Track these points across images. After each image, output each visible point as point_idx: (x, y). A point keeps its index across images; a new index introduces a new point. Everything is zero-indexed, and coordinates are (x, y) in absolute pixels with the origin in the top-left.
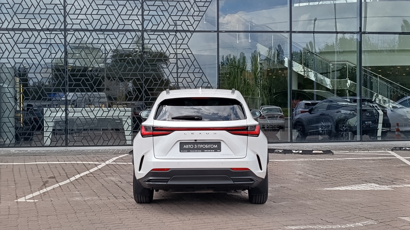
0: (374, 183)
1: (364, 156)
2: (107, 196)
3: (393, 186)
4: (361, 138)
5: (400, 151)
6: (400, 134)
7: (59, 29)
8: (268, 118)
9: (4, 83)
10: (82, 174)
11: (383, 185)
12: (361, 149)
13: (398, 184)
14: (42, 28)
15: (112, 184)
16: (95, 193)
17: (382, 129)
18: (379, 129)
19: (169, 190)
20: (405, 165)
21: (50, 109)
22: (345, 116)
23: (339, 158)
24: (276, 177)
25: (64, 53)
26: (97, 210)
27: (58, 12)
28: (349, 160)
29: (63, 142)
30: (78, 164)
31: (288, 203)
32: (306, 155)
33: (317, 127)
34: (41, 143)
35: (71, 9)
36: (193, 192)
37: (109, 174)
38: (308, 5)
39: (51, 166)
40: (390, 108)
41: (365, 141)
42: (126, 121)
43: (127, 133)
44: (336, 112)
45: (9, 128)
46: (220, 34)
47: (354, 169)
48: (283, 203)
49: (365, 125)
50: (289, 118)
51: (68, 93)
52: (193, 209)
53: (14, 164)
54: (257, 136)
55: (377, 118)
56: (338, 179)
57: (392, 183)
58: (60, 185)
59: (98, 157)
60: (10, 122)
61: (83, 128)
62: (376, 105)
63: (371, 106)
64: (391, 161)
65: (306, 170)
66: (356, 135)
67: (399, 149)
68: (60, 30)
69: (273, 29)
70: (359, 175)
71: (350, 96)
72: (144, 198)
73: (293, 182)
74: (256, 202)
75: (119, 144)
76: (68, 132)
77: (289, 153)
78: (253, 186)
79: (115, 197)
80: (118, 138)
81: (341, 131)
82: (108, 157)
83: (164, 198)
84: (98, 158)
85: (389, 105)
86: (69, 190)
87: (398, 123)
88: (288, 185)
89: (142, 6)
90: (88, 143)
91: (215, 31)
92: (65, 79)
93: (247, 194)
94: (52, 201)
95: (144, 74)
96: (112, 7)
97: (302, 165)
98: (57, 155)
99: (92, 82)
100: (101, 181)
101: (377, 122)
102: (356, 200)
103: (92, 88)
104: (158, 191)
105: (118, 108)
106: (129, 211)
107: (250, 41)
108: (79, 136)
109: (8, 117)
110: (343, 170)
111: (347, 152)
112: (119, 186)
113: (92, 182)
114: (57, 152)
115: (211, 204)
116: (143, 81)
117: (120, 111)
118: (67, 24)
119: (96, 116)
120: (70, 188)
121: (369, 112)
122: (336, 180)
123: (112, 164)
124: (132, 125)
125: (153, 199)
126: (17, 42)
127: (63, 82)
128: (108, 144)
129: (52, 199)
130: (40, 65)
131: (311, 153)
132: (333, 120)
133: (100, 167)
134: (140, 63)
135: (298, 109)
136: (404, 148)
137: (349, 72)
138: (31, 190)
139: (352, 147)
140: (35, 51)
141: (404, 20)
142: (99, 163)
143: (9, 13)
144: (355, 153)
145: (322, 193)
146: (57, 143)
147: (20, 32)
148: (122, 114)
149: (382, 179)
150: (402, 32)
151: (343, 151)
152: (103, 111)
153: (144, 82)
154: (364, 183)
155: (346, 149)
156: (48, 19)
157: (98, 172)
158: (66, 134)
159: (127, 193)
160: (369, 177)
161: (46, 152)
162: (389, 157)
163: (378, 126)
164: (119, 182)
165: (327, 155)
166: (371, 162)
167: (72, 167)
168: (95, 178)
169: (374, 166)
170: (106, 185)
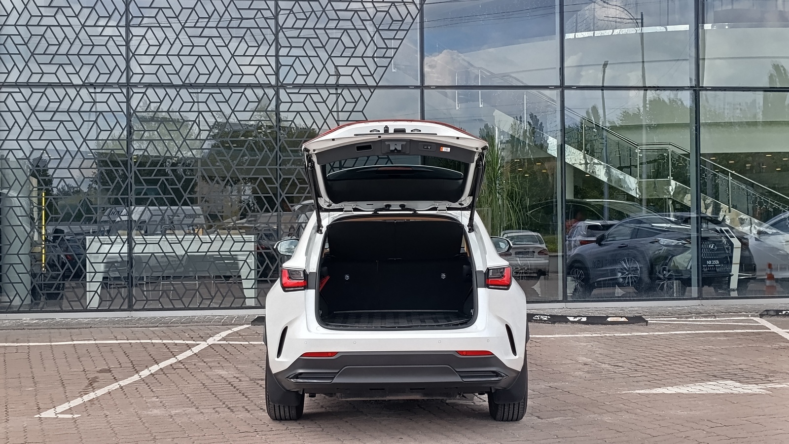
0: (731, 380)
1: (707, 326)
2: (213, 407)
3: (769, 386)
4: (700, 292)
5: (776, 318)
6: (775, 284)
7: (118, 83)
8: (516, 254)
9: (10, 188)
10: (163, 365)
11: (748, 383)
12: (701, 313)
13: (777, 381)
14: (84, 82)
15: (223, 383)
16: (190, 400)
17: (739, 275)
18: (733, 275)
19: (335, 394)
21: (98, 238)
22: (667, 249)
23: (659, 331)
24: (540, 368)
25: (126, 129)
26: (195, 434)
27: (114, 50)
28: (679, 334)
29: (124, 302)
30: (154, 344)
31: (566, 420)
32: (594, 325)
33: (613, 272)
34: (81, 304)
35: (140, 46)
36: (383, 397)
37: (216, 364)
38: (592, 35)
39: (102, 349)
40: (754, 234)
41: (707, 299)
42: (245, 261)
43: (246, 284)
44: (650, 243)
45: (20, 275)
46: (425, 91)
47: (690, 353)
48: (555, 419)
49: (707, 267)
50: (560, 254)
51: (133, 207)
52: (382, 431)
53: (31, 344)
54: (506, 287)
55: (729, 253)
56: (660, 373)
57: (767, 379)
58: (122, 385)
59: (192, 330)
60: (22, 263)
61: (163, 274)
62: (727, 228)
63: (717, 231)
64: (760, 336)
65: (597, 355)
66: (690, 286)
67: (775, 314)
68: (119, 85)
69: (524, 82)
70: (701, 365)
71: (674, 210)
72: (287, 409)
73: (573, 378)
74: (505, 418)
75: (231, 305)
76: (134, 283)
77: (562, 322)
78: (498, 387)
79: (229, 408)
80: (230, 293)
81: (659, 279)
82: (211, 330)
83: (323, 410)
84: (192, 334)
85: (751, 229)
86: (139, 396)
87: (771, 263)
88: (563, 383)
89: (276, 39)
90: (172, 303)
91: (416, 87)
92: (129, 180)
93: (485, 401)
94: (107, 416)
95: (280, 169)
96: (219, 42)
97: (589, 345)
98: (113, 327)
99: (179, 186)
100: (201, 376)
101: (729, 261)
102: (698, 413)
103: (180, 197)
104: (315, 396)
105: (229, 236)
106: (257, 436)
107: (481, 106)
108: (154, 290)
109: (18, 254)
110: (669, 354)
111: (674, 320)
112: (235, 387)
113: (182, 379)
114: (112, 322)
115: (416, 422)
116: (277, 183)
117: (235, 242)
118: (131, 74)
119: (186, 252)
120: (140, 391)
121: (714, 242)
122: (656, 373)
123: (220, 345)
124: (256, 268)
125: (304, 411)
126: (36, 110)
127: (124, 186)
128: (210, 306)
129: (108, 413)
130: (79, 153)
131: (604, 322)
132: (644, 257)
133: (196, 350)
134: (271, 149)
135: (575, 237)
136: (784, 312)
137: (673, 164)
138: (67, 394)
139: (682, 310)
140: (70, 126)
141: (774, 65)
142: (194, 342)
143: (20, 54)
144: (690, 321)
145: (631, 400)
146: (112, 303)
147: (43, 90)
148: (237, 247)
149: (746, 372)
150: (771, 88)
151: (665, 318)
152: (201, 241)
153: (280, 184)
154: (711, 379)
155: (672, 314)
156: (96, 64)
157: (193, 361)
158: (129, 287)
159: (252, 401)
160: (720, 369)
161: (92, 321)
162: (757, 329)
163: (731, 270)
164: (235, 379)
165: (635, 326)
166: (722, 338)
167: (143, 351)
168: (189, 371)
169: (728, 347)
170: (210, 384)
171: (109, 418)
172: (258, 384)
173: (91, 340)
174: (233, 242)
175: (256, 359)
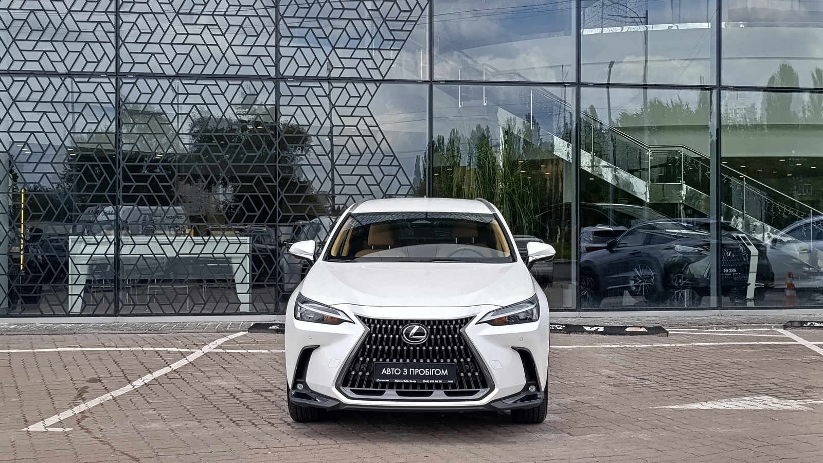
0: (767, 395)
2: (217, 420)
3: (809, 401)
4: (719, 301)
5: (800, 330)
6: (795, 294)
7: (106, 73)
10: (157, 374)
11: (786, 399)
12: (722, 324)
13: (816, 397)
14: (69, 71)
15: (224, 395)
16: (190, 413)
17: (756, 284)
18: (750, 284)
20: (819, 358)
21: (83, 238)
22: (682, 256)
23: (681, 342)
24: (562, 381)
25: (114, 122)
26: (201, 451)
27: (103, 37)
28: (703, 346)
29: (109, 306)
30: (145, 352)
31: (600, 437)
32: (612, 336)
33: (626, 280)
34: (63, 308)
35: (131, 33)
37: (214, 374)
39: (89, 357)
41: (727, 309)
42: (240, 264)
43: (240, 288)
44: (665, 249)
46: (434, 86)
47: (717, 366)
48: (588, 436)
49: (724, 275)
50: (574, 260)
51: (121, 206)
52: (404, 449)
53: (11, 351)
55: (746, 261)
56: (690, 387)
57: (804, 395)
58: (115, 396)
59: (185, 337)
61: (151, 277)
62: (744, 235)
63: (734, 238)
64: (788, 349)
65: (620, 367)
66: (709, 295)
67: (799, 325)
68: (108, 75)
70: (732, 379)
71: (686, 215)
73: (599, 392)
75: (225, 311)
76: (121, 287)
77: (578, 332)
79: (234, 422)
81: (675, 288)
82: (205, 337)
84: (185, 341)
85: (767, 236)
86: (135, 408)
87: (790, 272)
88: (589, 397)
89: (277, 28)
90: (161, 308)
91: (425, 82)
92: (117, 176)
94: (102, 429)
95: (279, 167)
96: (215, 30)
97: (609, 356)
98: (99, 333)
99: (171, 183)
100: (199, 387)
101: (745, 270)
102: (740, 430)
105: (224, 238)
107: (485, 104)
108: (141, 294)
110: (696, 367)
111: (694, 331)
112: (237, 399)
113: (179, 390)
114: (97, 328)
116: (276, 181)
117: (229, 244)
118: (121, 63)
119: (178, 254)
120: (135, 402)
121: (731, 250)
122: (686, 387)
123: (217, 353)
124: (251, 272)
126: (17, 99)
127: (111, 183)
128: (203, 312)
129: (102, 427)
130: (63, 146)
131: (623, 332)
132: (658, 264)
133: (191, 358)
134: (270, 145)
136: (809, 324)
137: (685, 168)
138: (55, 406)
139: (702, 320)
140: (54, 117)
142: (188, 350)
144: (711, 332)
145: (665, 416)
146: (96, 308)
147: (25, 79)
148: (232, 249)
149: (781, 386)
151: (685, 328)
153: (279, 183)
154: (746, 394)
155: (691, 325)
156: (83, 52)
157: (190, 370)
158: (115, 290)
159: (258, 415)
160: (753, 383)
161: (75, 326)
162: (783, 341)
163: (748, 279)
164: (236, 391)
165: (655, 337)
166: (748, 351)
167: (134, 359)
168: (186, 381)
169: (757, 360)
170: (210, 396)
171: (105, 433)
172: (262, 395)
173: (77, 347)
174: (228, 243)
175: (257, 369)
